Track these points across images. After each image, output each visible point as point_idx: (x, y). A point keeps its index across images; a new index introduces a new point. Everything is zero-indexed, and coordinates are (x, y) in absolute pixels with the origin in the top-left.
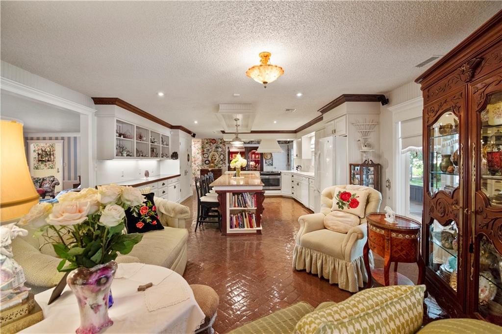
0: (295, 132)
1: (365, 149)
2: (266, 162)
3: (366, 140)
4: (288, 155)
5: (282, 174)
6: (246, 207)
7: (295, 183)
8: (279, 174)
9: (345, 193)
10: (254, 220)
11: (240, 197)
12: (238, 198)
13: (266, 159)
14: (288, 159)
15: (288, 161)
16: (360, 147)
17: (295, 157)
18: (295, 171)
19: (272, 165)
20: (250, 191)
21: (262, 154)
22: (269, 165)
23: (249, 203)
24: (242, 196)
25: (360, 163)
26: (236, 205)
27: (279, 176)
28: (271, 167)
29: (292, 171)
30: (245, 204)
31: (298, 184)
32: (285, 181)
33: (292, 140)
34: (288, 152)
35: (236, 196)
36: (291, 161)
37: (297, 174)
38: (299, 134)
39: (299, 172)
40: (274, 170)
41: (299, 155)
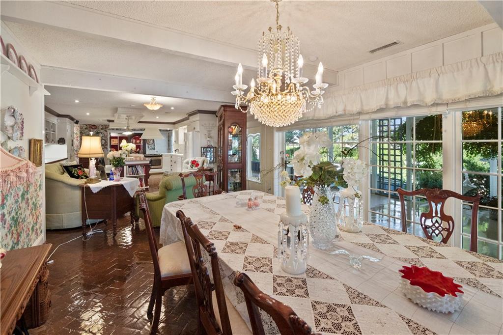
0: (174, 123)
1: (208, 139)
2: (148, 147)
3: (209, 134)
4: (169, 141)
5: (163, 156)
6: (138, 174)
7: (173, 162)
8: (161, 156)
9: (194, 161)
10: (144, 182)
11: (134, 169)
12: (132, 169)
13: (148, 144)
14: (169, 144)
15: (169, 146)
16: (206, 138)
17: (174, 143)
18: (173, 153)
19: (154, 149)
20: (141, 165)
21: (144, 140)
22: (151, 149)
23: (140, 172)
24: (136, 167)
25: (206, 146)
26: (131, 174)
27: (161, 158)
28: (153, 151)
29: (172, 154)
30: (138, 172)
31: (175, 162)
32: (165, 161)
33: (171, 129)
34: (169, 139)
35: (131, 168)
36: (171, 145)
37: (174, 155)
38: (176, 125)
39: (177, 154)
40: (156, 153)
41: (177, 141)
